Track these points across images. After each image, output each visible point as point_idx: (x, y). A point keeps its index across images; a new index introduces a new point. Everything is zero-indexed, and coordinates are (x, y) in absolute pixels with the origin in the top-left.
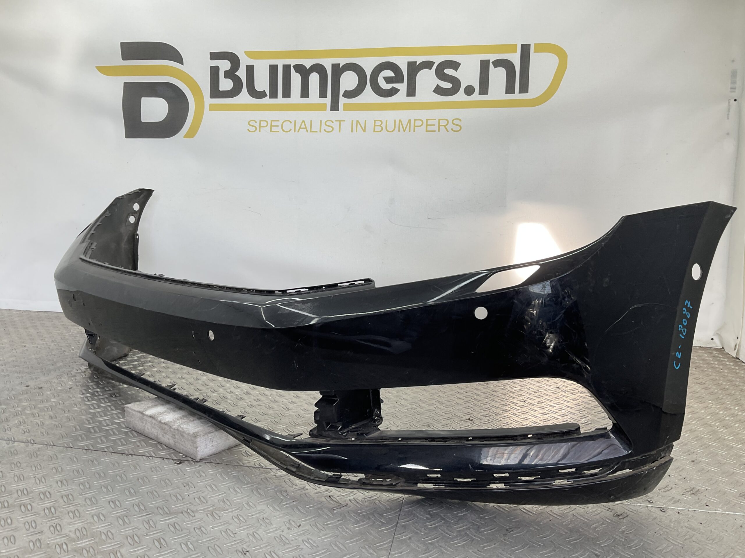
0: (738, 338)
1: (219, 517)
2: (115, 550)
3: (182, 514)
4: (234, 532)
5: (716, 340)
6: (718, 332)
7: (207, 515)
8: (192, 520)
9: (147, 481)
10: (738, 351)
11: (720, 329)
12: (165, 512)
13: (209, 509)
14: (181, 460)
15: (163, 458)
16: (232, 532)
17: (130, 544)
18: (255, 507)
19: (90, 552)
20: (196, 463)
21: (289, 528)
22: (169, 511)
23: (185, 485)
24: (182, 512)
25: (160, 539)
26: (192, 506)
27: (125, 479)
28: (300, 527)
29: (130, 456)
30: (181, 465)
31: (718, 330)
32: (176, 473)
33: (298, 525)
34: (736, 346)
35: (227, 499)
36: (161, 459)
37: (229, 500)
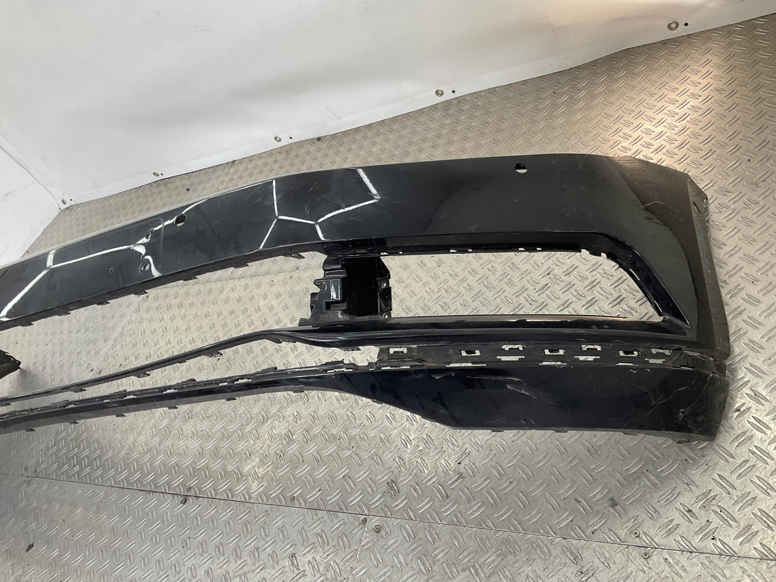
30: (185, 505)
35: (211, 569)
36: (172, 496)
37: (212, 570)
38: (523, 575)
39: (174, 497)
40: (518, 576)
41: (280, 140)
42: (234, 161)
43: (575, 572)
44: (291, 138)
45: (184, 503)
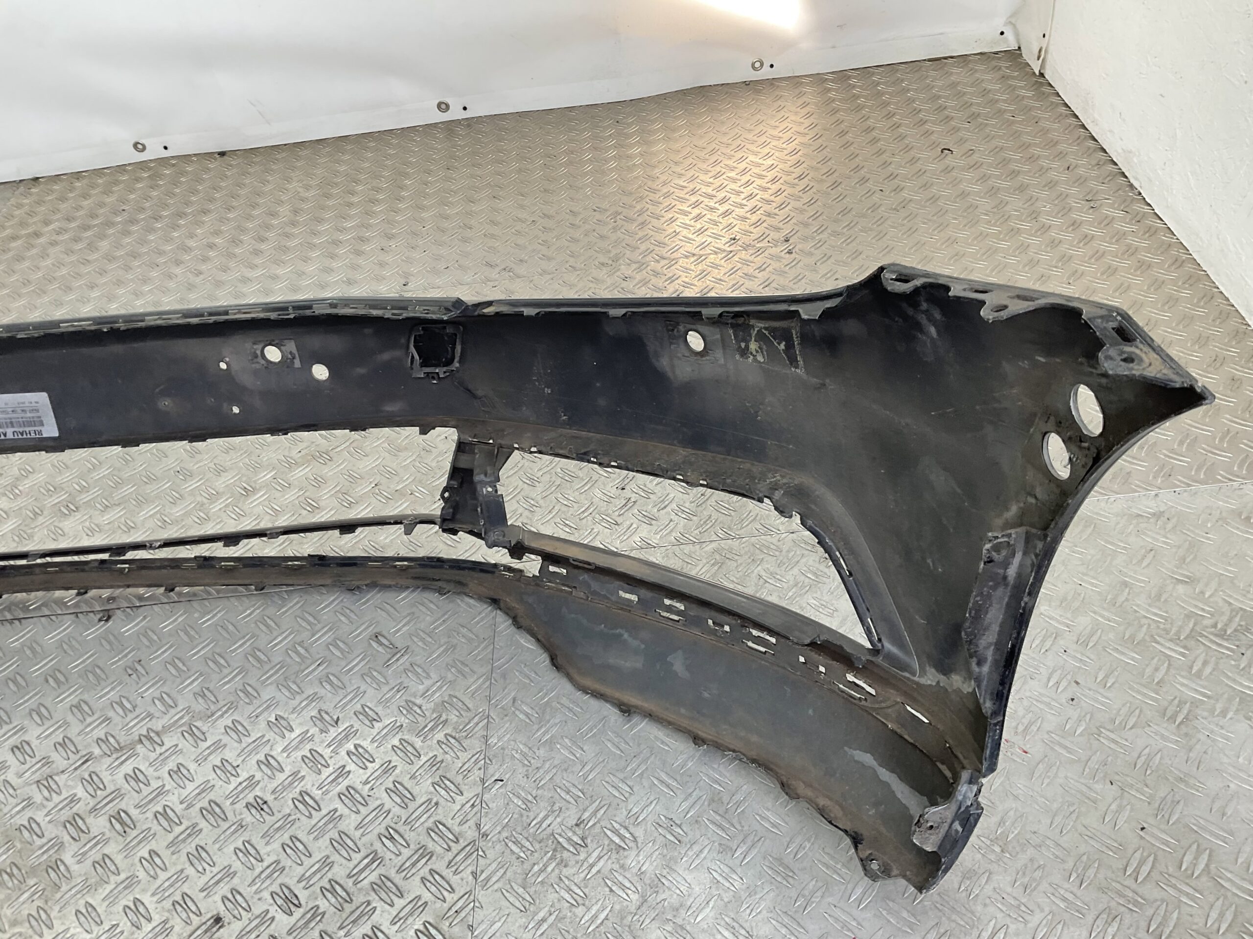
0: (1044, 36)
1: (204, 733)
2: (53, 860)
3: (141, 746)
4: (235, 764)
5: (1009, 35)
6: (1013, 21)
7: (183, 735)
8: (161, 754)
9: (62, 679)
10: (1043, 60)
11: (1014, 14)
12: (112, 749)
13: (184, 721)
14: (108, 610)
15: (76, 614)
16: (230, 764)
17: (73, 838)
18: (259, 694)
19: (14, 875)
20: (135, 609)
21: (322, 731)
22: (119, 744)
23: (130, 672)
24: (141, 741)
25: (119, 813)
26: (154, 720)
27: (24, 684)
28: (339, 723)
29: (17, 622)
30: (110, 623)
31: (1011, 17)
32: (108, 647)
33: (335, 718)
34: (1040, 51)
35: (208, 689)
36: (73, 616)
37: (211, 689)
38: (754, 575)
39: (77, 616)
40: (748, 578)
41: (144, 148)
42: (38, 178)
43: (817, 559)
44: (166, 148)
45: (107, 621)
